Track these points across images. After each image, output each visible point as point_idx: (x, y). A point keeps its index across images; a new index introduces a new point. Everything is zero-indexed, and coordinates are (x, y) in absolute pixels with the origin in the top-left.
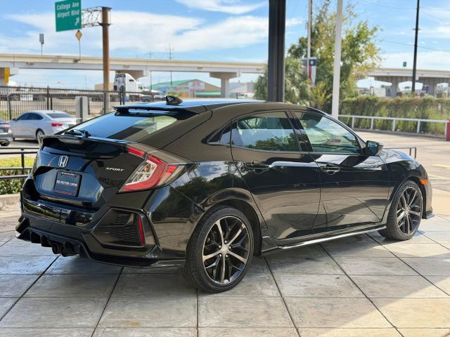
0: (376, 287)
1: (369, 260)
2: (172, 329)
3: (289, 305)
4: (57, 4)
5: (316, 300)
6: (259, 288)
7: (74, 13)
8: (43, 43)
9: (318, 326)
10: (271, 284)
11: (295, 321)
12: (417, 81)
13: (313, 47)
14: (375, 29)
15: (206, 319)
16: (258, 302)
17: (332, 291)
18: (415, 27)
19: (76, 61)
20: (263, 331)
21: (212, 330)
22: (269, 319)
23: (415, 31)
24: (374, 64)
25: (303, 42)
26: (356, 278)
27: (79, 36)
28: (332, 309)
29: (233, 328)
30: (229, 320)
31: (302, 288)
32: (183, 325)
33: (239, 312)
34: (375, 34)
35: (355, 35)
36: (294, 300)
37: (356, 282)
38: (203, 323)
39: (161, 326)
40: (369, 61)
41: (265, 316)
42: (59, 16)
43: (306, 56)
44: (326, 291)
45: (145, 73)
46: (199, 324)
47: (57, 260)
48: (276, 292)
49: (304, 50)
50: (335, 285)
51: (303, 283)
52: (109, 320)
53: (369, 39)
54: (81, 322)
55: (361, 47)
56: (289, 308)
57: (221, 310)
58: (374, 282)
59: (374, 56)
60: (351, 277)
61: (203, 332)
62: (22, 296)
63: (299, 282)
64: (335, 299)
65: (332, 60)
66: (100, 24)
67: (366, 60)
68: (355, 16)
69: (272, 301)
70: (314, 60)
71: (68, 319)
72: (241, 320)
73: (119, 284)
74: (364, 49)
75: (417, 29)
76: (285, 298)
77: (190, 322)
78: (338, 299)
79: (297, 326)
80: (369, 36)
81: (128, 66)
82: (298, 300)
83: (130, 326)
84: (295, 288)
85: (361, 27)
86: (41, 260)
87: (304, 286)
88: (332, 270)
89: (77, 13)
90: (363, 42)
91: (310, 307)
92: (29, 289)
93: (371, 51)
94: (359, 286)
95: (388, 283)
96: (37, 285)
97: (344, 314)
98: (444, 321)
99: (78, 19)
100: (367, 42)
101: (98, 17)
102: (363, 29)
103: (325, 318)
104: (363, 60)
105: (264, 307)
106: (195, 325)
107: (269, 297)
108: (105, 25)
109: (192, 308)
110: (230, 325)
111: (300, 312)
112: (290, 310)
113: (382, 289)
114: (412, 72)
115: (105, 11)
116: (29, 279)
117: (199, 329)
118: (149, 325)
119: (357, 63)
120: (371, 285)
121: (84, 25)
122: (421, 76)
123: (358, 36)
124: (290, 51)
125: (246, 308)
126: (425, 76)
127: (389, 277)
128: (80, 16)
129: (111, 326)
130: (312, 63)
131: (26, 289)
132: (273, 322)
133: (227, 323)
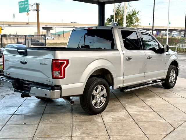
0: (139, 117)
1: (136, 105)
2: (62, 138)
3: (106, 126)
4: (19, 2)
5: (116, 123)
6: (95, 119)
7: (26, 6)
8: (14, 17)
9: (117, 135)
10: (100, 117)
11: (108, 133)
12: (154, 30)
13: (116, 19)
14: (139, 12)
15: (75, 133)
16: (95, 125)
17: (122, 119)
18: (153, 10)
19: (27, 24)
20: (96, 138)
21: (77, 138)
22: (99, 132)
23: (153, 12)
24: (138, 25)
25: (112, 17)
26: (131, 113)
27: (28, 14)
28: (122, 127)
29: (85, 136)
30: (84, 133)
31: (111, 118)
32: (66, 136)
33: (88, 129)
34: (138, 13)
35: (131, 14)
36: (108, 123)
37: (131, 115)
38: (74, 134)
39: (58, 136)
40: (136, 24)
41: (97, 131)
42: (20, 7)
43: (113, 22)
44: (120, 119)
45: (53, 28)
46: (73, 135)
47: (19, 108)
48: (101, 120)
49: (112, 20)
50: (123, 116)
51: (112, 116)
52: (38, 134)
53: (136, 15)
54: (27, 135)
55: (133, 18)
56: (106, 127)
57: (81, 129)
58: (138, 115)
59: (138, 22)
60: (129, 113)
61: (74, 138)
62: (5, 125)
63: (110, 116)
64: (123, 123)
65: (123, 23)
66: (36, 10)
67: (135, 24)
68: (131, 7)
69: (100, 124)
70: (116, 24)
71: (22, 134)
72: (88, 133)
73: (42, 118)
74: (134, 19)
75: (154, 11)
76: (105, 123)
77: (69, 134)
78: (124, 123)
79: (109, 135)
80: (136, 14)
81: (47, 26)
82: (110, 124)
83: (46, 137)
84: (108, 118)
85: (133, 11)
86: (13, 109)
87: (112, 117)
88: (122, 110)
89: (27, 6)
90: (134, 17)
91: (114, 126)
92: (8, 121)
93: (137, 20)
94: (132, 117)
95: (143, 115)
96: (11, 119)
97: (126, 129)
98: (163, 131)
99: (27, 8)
100: (136, 17)
101: (35, 7)
102: (134, 12)
103: (119, 131)
104: (134, 23)
105: (97, 127)
106: (71, 136)
107: (99, 122)
108: (37, 10)
109: (70, 128)
110: (84, 135)
111: (110, 129)
112: (106, 128)
113: (140, 118)
114: (152, 27)
115: (37, 5)
116: (8, 117)
117: (72, 137)
118: (53, 136)
119: (132, 24)
120: (136, 116)
121: (30, 11)
122: (155, 28)
123: (132, 14)
124: (107, 20)
125: (90, 127)
126: (157, 28)
127: (143, 113)
128: (28, 7)
129: (39, 137)
130: (115, 24)
131: (7, 121)
132: (100, 133)
133: (83, 134)
